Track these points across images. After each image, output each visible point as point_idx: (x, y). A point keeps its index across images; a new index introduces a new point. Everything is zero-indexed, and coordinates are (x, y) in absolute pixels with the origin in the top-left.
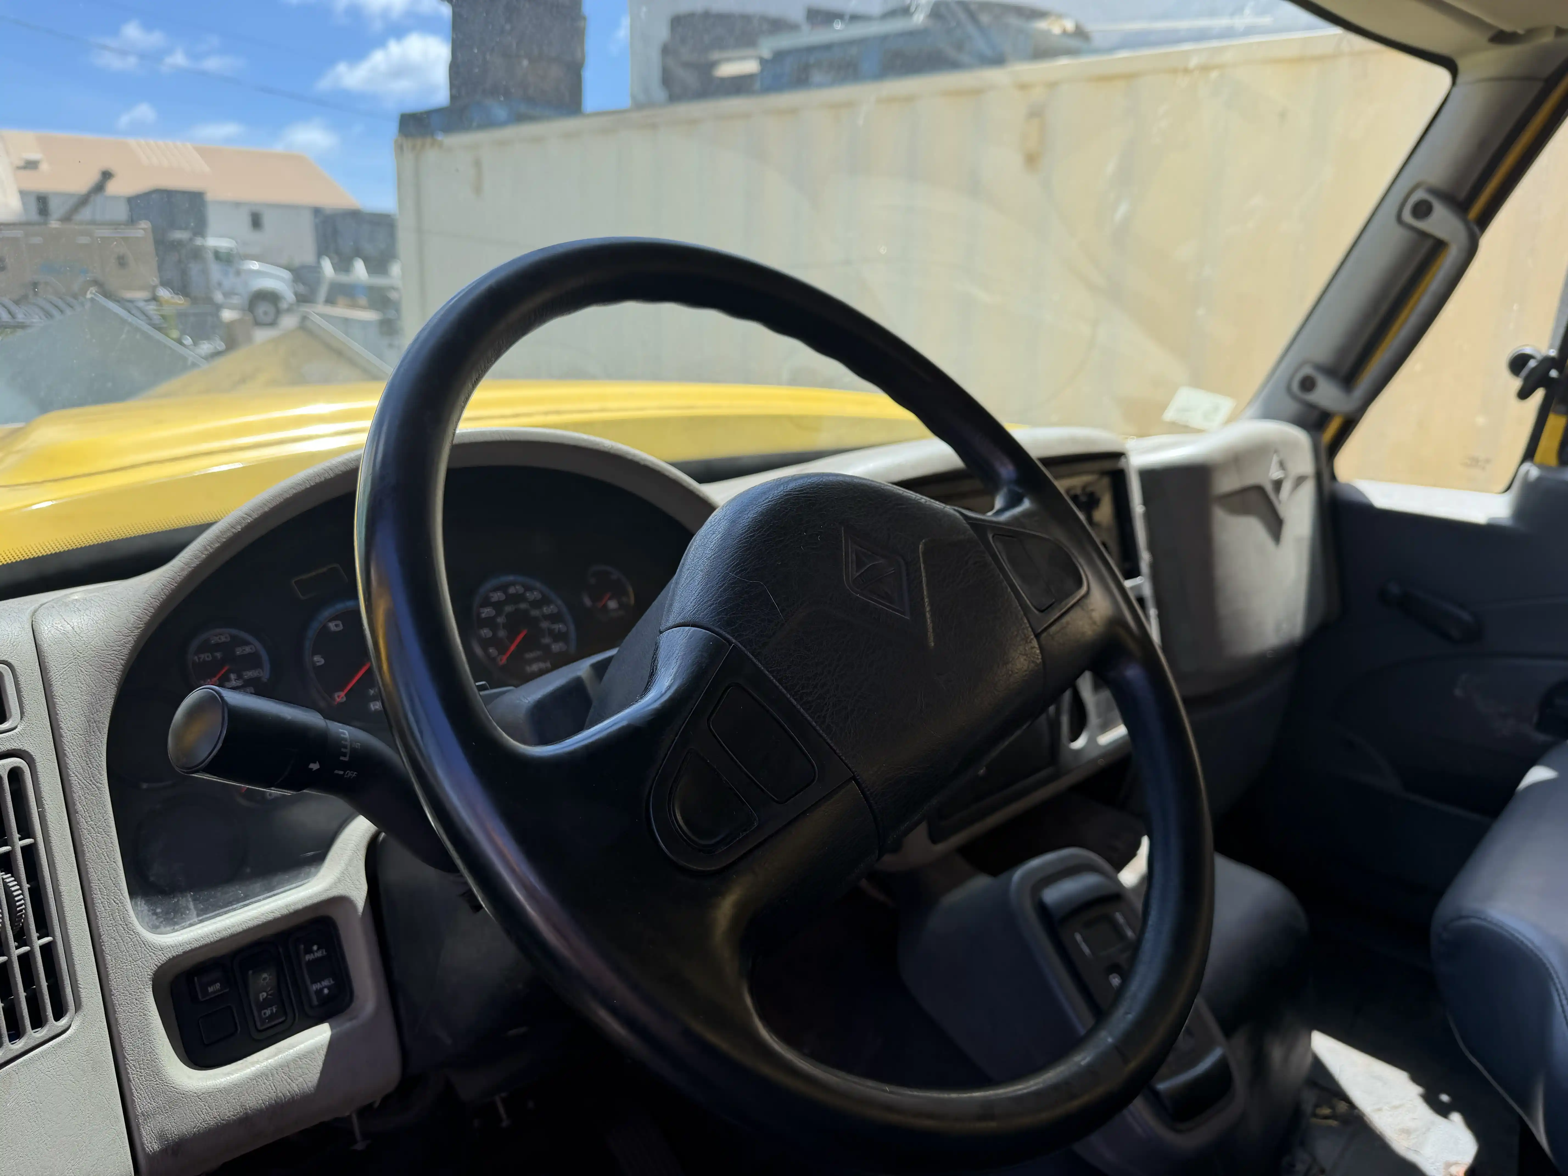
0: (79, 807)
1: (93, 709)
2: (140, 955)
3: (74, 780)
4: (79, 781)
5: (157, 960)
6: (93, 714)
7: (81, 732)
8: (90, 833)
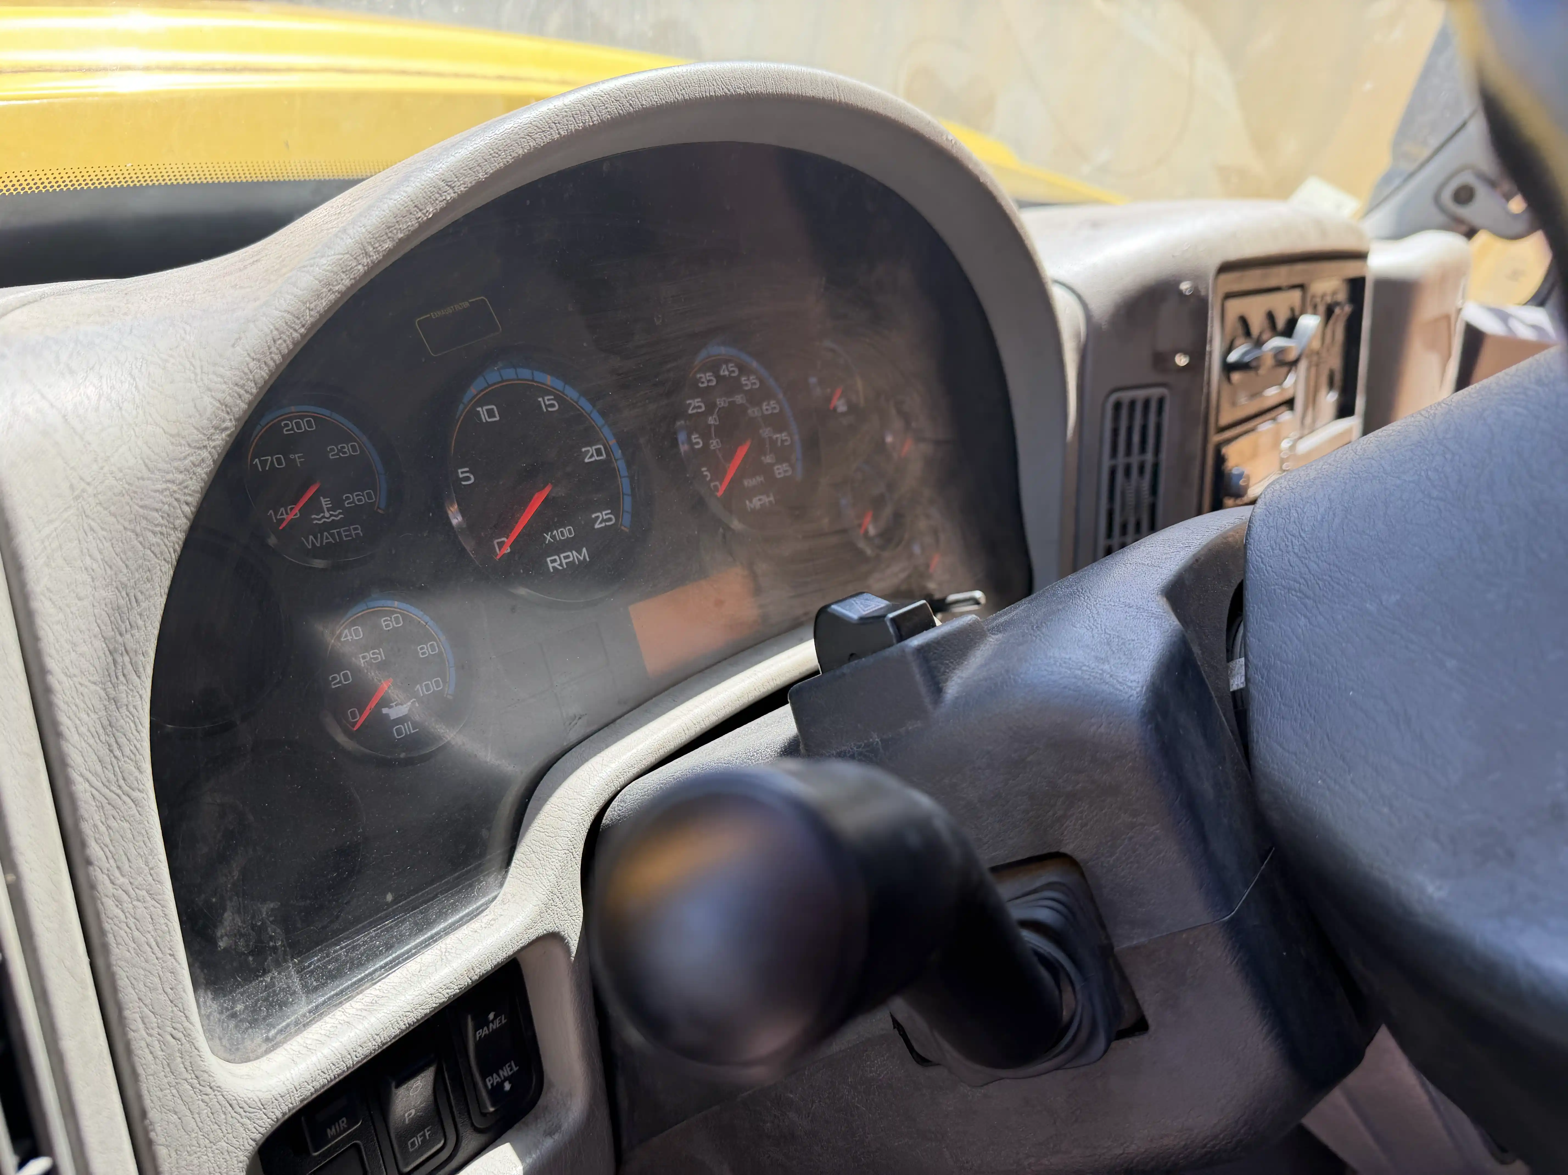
0: (95, 850)
1: (123, 622)
2: (224, 1130)
3: (81, 788)
4: (94, 792)
5: (254, 1130)
6: (121, 635)
7: (96, 678)
8: (119, 902)
